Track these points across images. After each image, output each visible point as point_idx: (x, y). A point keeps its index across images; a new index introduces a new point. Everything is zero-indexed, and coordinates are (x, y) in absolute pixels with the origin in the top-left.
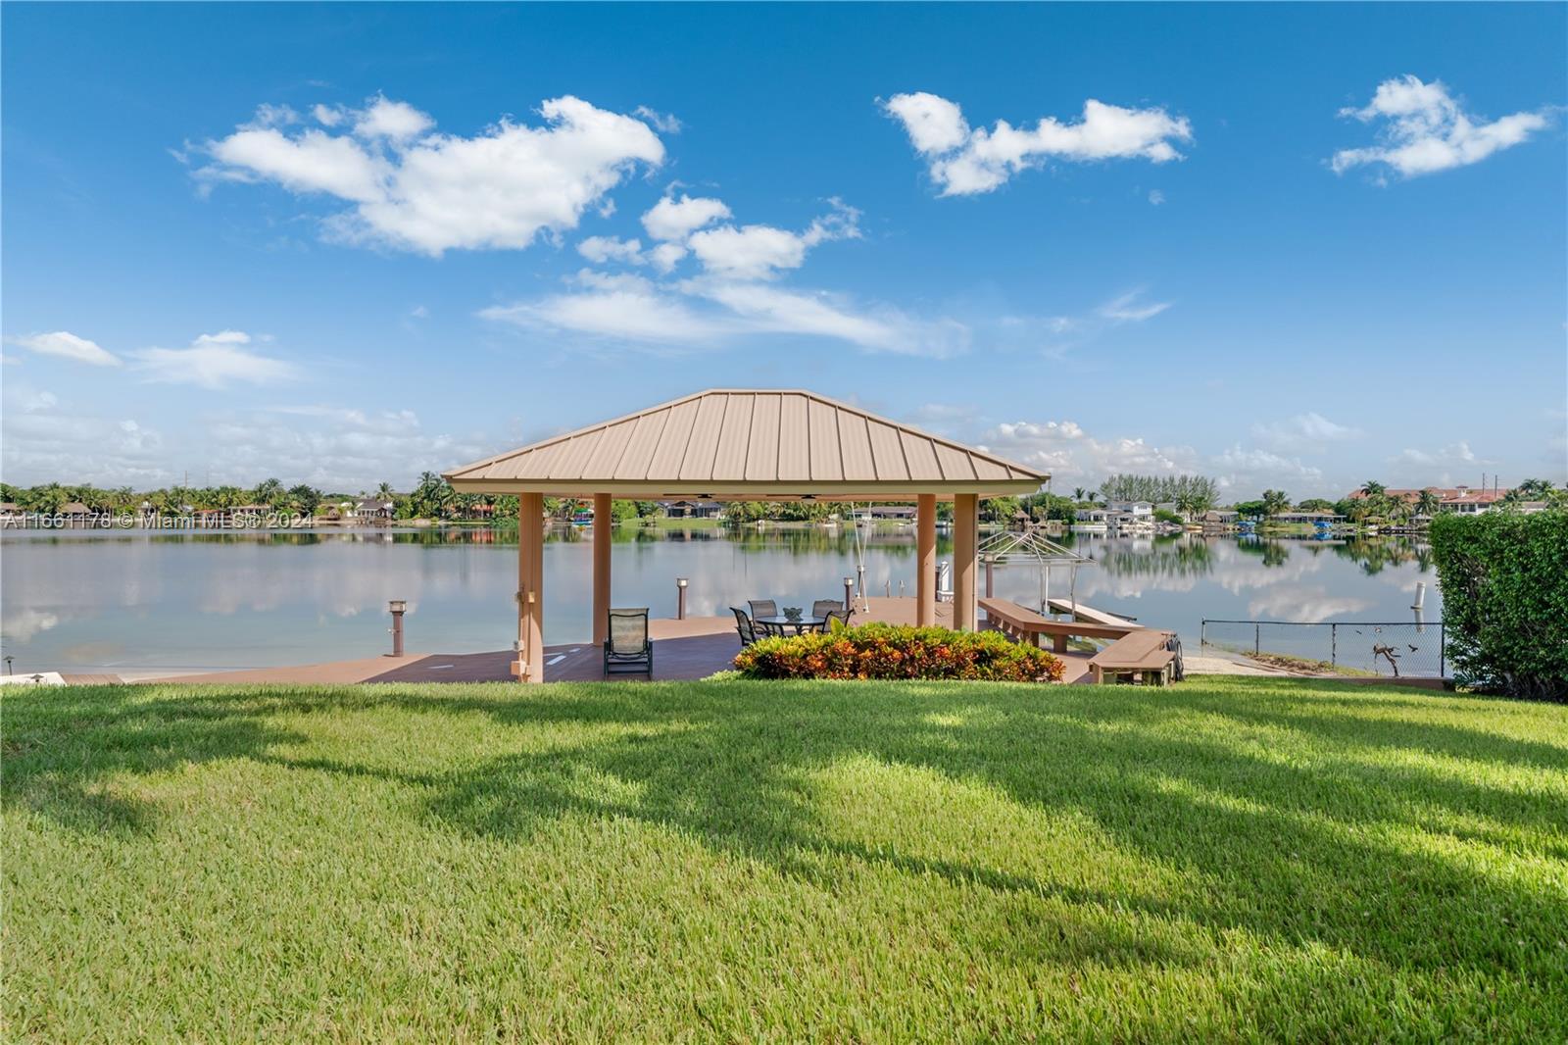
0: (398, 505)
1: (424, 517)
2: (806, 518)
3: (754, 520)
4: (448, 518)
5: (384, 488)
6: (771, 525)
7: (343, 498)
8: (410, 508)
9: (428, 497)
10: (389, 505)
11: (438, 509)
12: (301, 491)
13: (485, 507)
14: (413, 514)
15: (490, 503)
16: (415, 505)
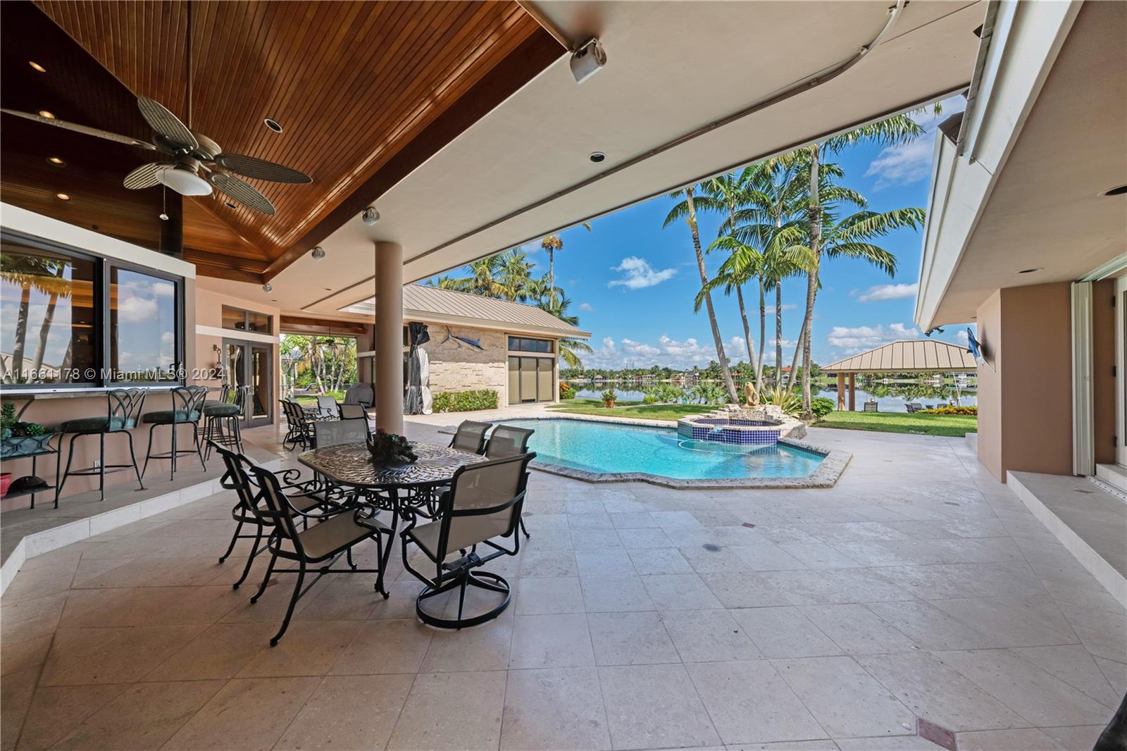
0: (701, 374)
1: (711, 378)
2: (916, 377)
3: (880, 378)
4: (721, 379)
5: (695, 367)
6: (892, 381)
7: (680, 372)
8: (706, 375)
9: (713, 370)
10: (697, 374)
11: (717, 376)
12: (666, 369)
13: (737, 374)
14: (707, 377)
15: (738, 372)
16: (707, 374)
